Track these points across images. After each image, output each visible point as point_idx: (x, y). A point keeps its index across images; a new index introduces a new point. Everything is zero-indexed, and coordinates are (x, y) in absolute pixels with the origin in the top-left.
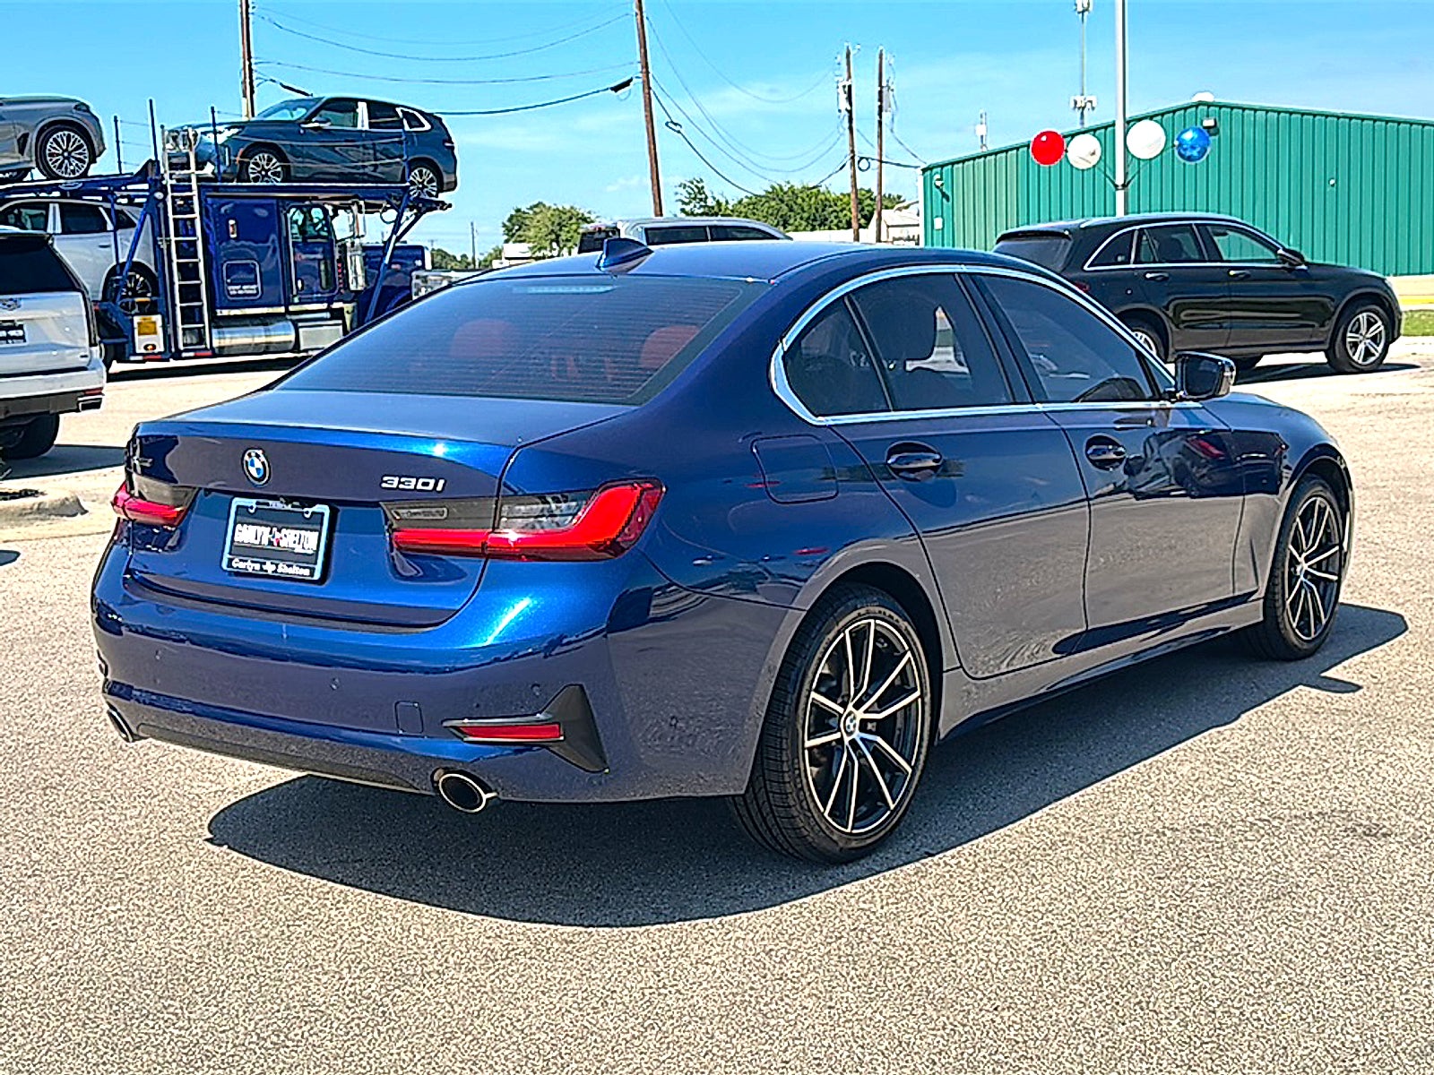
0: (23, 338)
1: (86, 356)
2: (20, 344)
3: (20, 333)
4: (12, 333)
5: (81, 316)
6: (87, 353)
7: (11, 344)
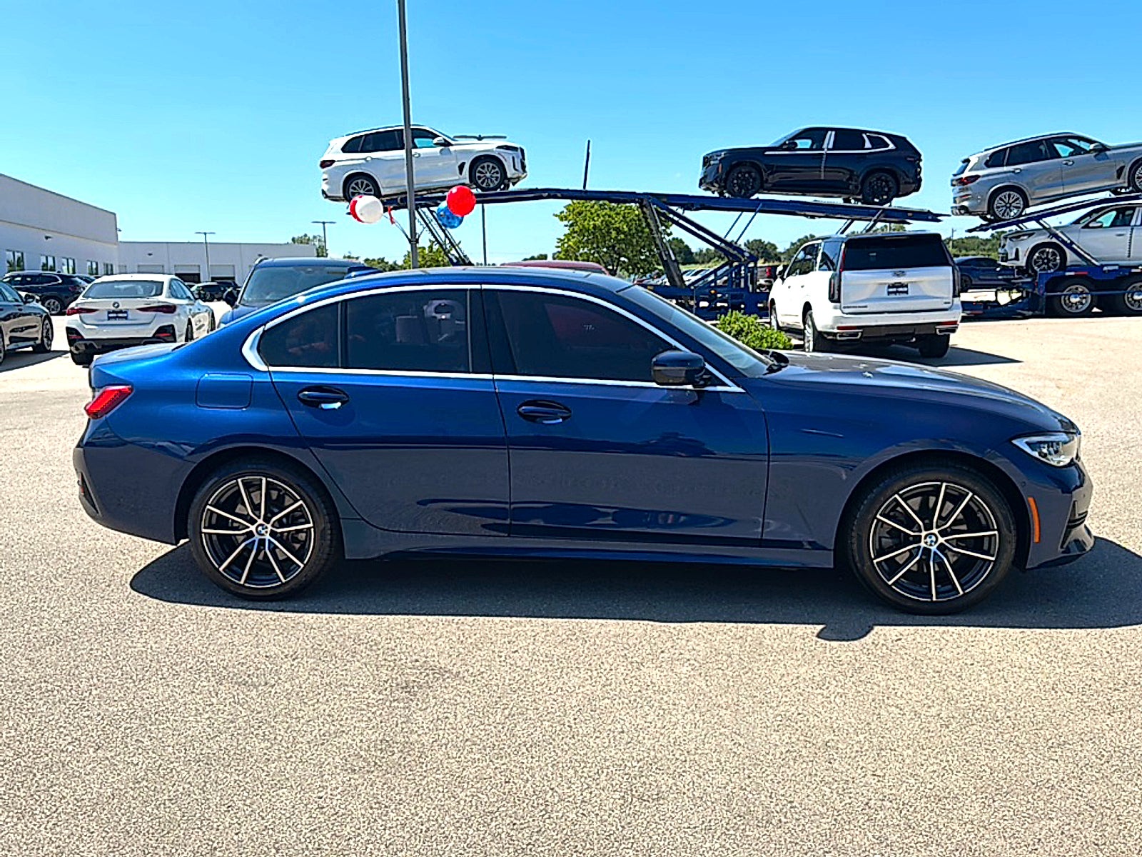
0: (906, 292)
1: (949, 303)
2: (904, 295)
3: (905, 289)
4: (900, 289)
5: (949, 280)
6: (951, 301)
7: (898, 296)
